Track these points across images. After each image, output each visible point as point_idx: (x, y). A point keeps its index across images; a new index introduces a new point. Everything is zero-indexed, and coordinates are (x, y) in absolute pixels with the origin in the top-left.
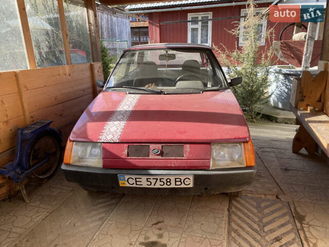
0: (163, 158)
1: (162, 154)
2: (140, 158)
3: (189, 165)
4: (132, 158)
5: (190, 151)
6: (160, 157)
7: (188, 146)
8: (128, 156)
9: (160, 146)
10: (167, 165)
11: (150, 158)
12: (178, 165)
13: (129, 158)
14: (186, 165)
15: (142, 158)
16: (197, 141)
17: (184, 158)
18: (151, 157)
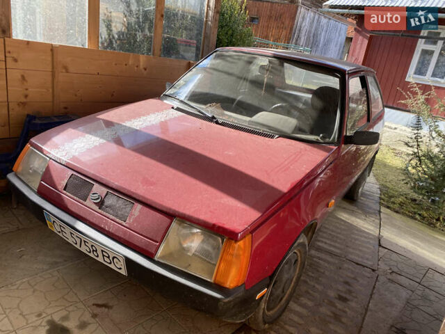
0: (100, 211)
1: (101, 204)
2: (75, 198)
3: (127, 238)
4: (68, 193)
5: (139, 216)
6: (96, 208)
7: (139, 206)
8: (65, 189)
9: (105, 190)
10: (100, 225)
11: (85, 203)
12: (113, 232)
13: (65, 192)
14: (122, 236)
15: (77, 199)
16: (154, 205)
17: (124, 224)
18: (88, 203)
